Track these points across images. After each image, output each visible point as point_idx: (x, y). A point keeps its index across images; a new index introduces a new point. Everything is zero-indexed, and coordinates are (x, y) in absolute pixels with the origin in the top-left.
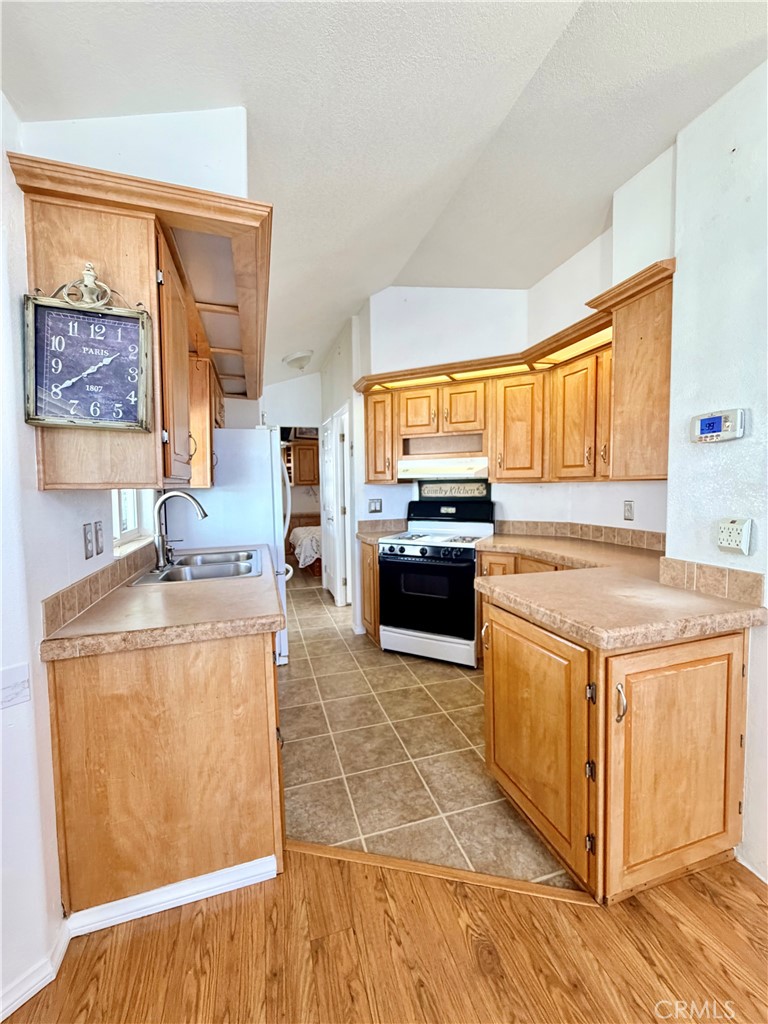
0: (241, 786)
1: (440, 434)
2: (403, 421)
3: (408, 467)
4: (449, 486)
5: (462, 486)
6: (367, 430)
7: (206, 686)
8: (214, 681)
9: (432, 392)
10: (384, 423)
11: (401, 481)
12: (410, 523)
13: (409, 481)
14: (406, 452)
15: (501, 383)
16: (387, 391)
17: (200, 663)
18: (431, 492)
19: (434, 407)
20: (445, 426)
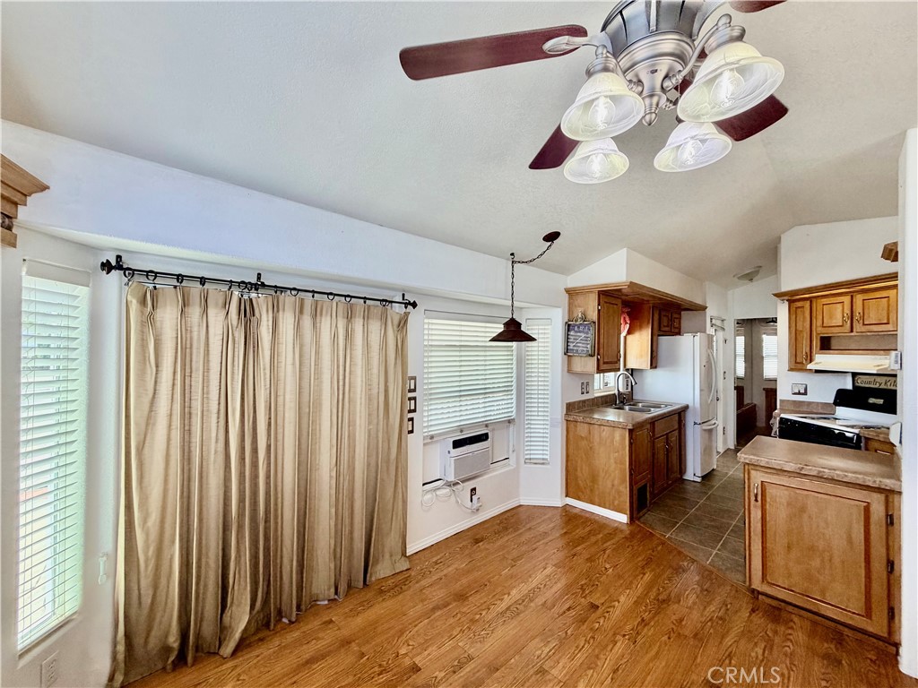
1: (854, 334)
3: (821, 360)
9: (847, 299)
10: (803, 323)
12: (836, 407)
13: (839, 373)
14: (824, 347)
16: (807, 299)
18: (865, 383)
19: (847, 311)
20: (858, 327)
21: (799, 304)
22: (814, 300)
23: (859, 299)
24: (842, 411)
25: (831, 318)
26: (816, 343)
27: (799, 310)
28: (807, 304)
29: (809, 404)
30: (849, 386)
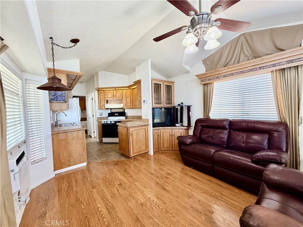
0: (81, 152)
1: (114, 99)
2: (106, 97)
3: (108, 106)
4: (116, 110)
5: (119, 109)
6: (98, 98)
7: (75, 138)
8: (76, 137)
9: (112, 91)
10: (102, 97)
11: (106, 109)
12: (109, 117)
13: (108, 109)
14: (107, 103)
15: (125, 90)
16: (102, 90)
17: (74, 134)
18: (113, 111)
19: (112, 94)
20: (115, 98)
21: (101, 92)
22: (105, 91)
23: (115, 91)
24: (110, 118)
25: (109, 95)
26: (106, 102)
27: (101, 93)
28: (103, 92)
29: (103, 117)
30: (110, 112)
